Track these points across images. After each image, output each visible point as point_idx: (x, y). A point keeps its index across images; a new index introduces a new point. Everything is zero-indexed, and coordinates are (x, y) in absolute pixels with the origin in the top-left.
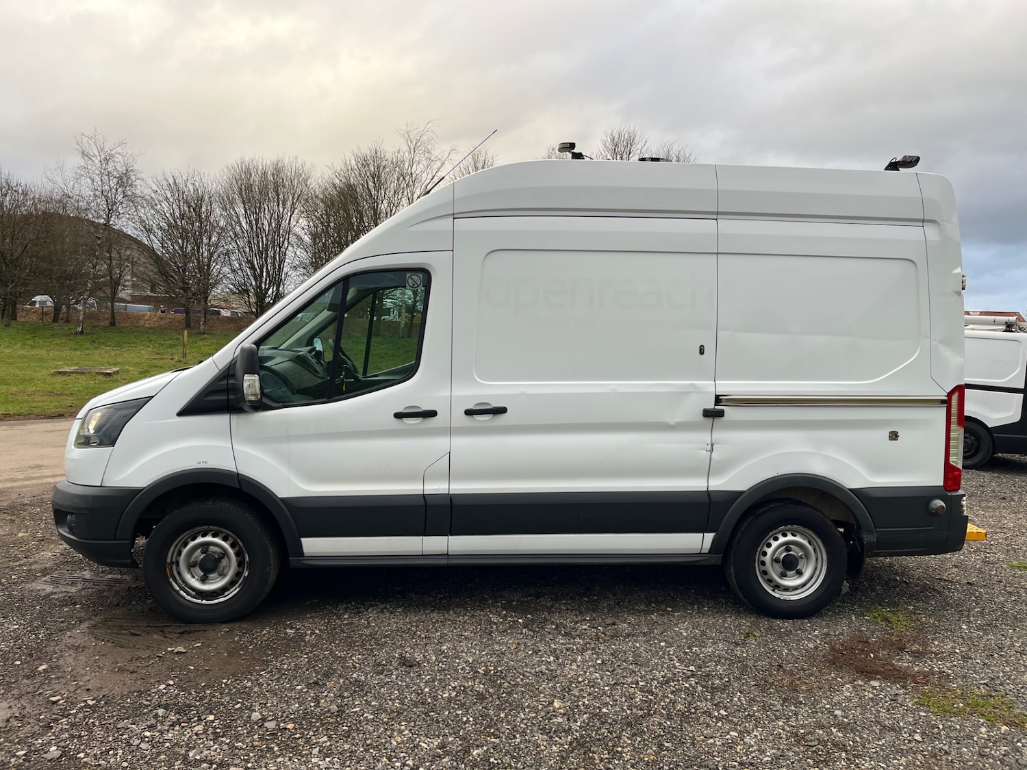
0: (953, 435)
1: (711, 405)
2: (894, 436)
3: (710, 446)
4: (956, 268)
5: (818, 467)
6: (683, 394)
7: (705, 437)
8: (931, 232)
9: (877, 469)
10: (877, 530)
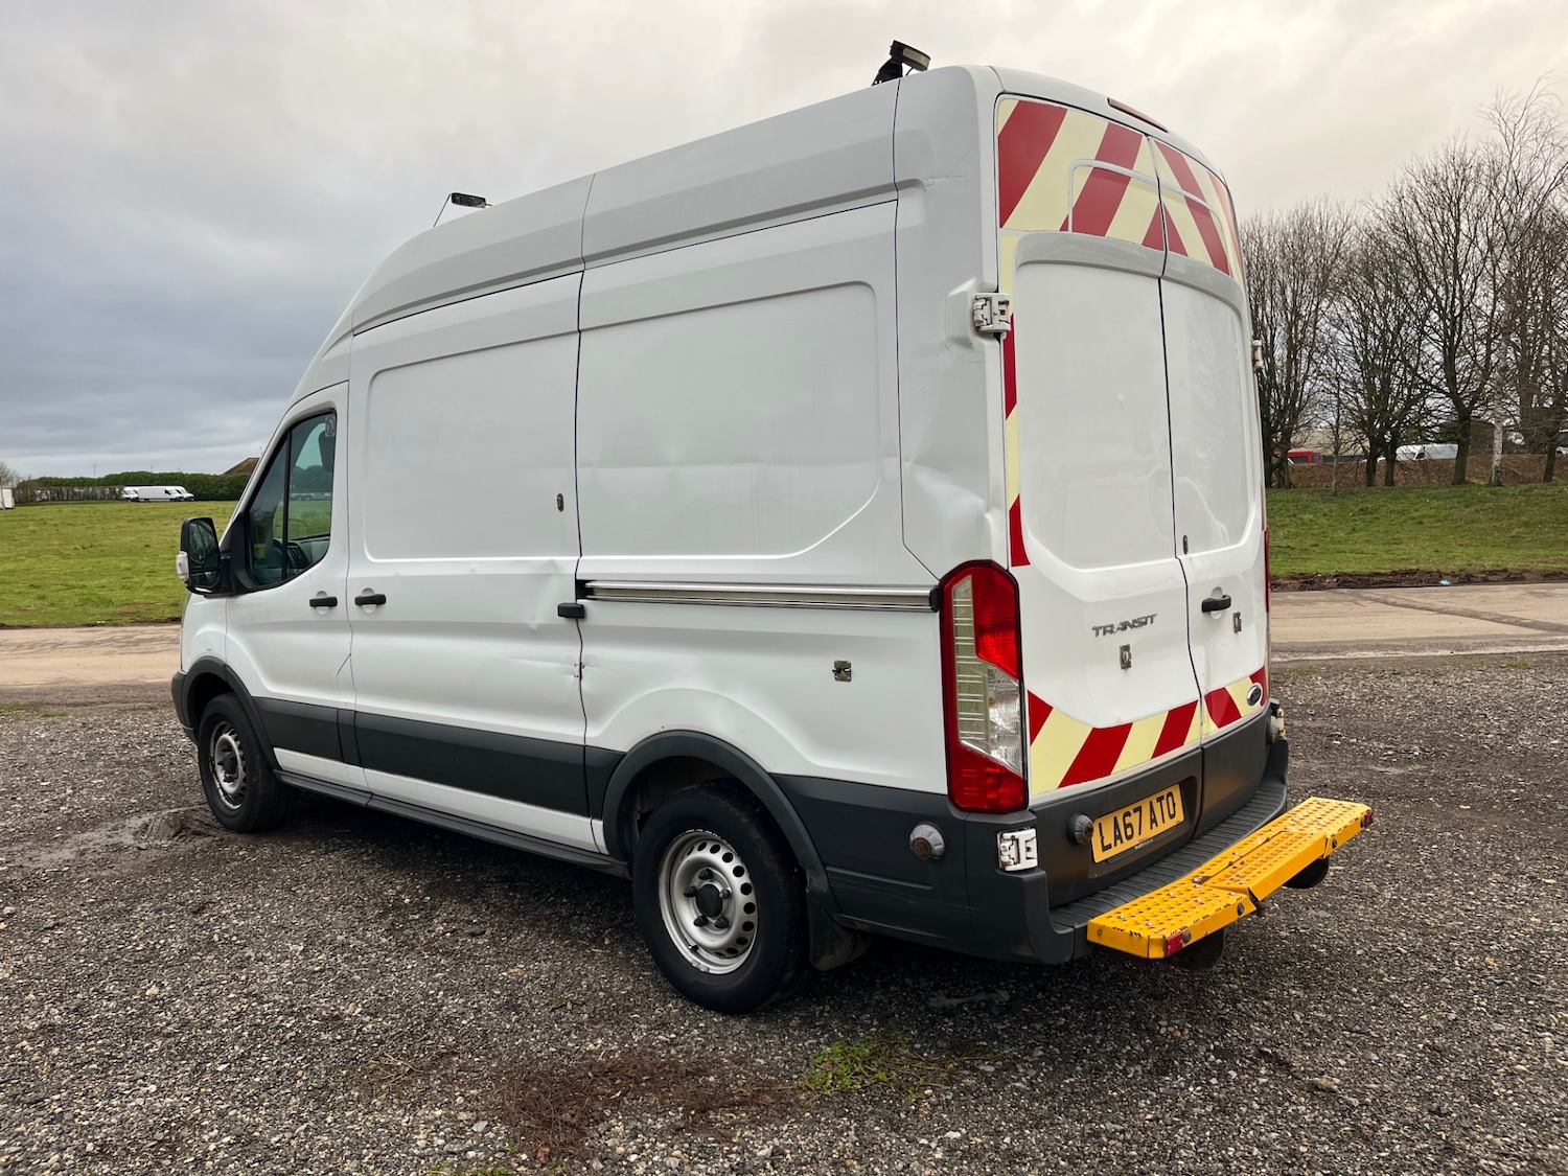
0: (962, 678)
1: (570, 597)
2: (842, 671)
3: (578, 667)
4: (964, 280)
5: (719, 723)
6: (540, 578)
7: (571, 651)
8: (911, 208)
9: (824, 739)
10: (828, 868)
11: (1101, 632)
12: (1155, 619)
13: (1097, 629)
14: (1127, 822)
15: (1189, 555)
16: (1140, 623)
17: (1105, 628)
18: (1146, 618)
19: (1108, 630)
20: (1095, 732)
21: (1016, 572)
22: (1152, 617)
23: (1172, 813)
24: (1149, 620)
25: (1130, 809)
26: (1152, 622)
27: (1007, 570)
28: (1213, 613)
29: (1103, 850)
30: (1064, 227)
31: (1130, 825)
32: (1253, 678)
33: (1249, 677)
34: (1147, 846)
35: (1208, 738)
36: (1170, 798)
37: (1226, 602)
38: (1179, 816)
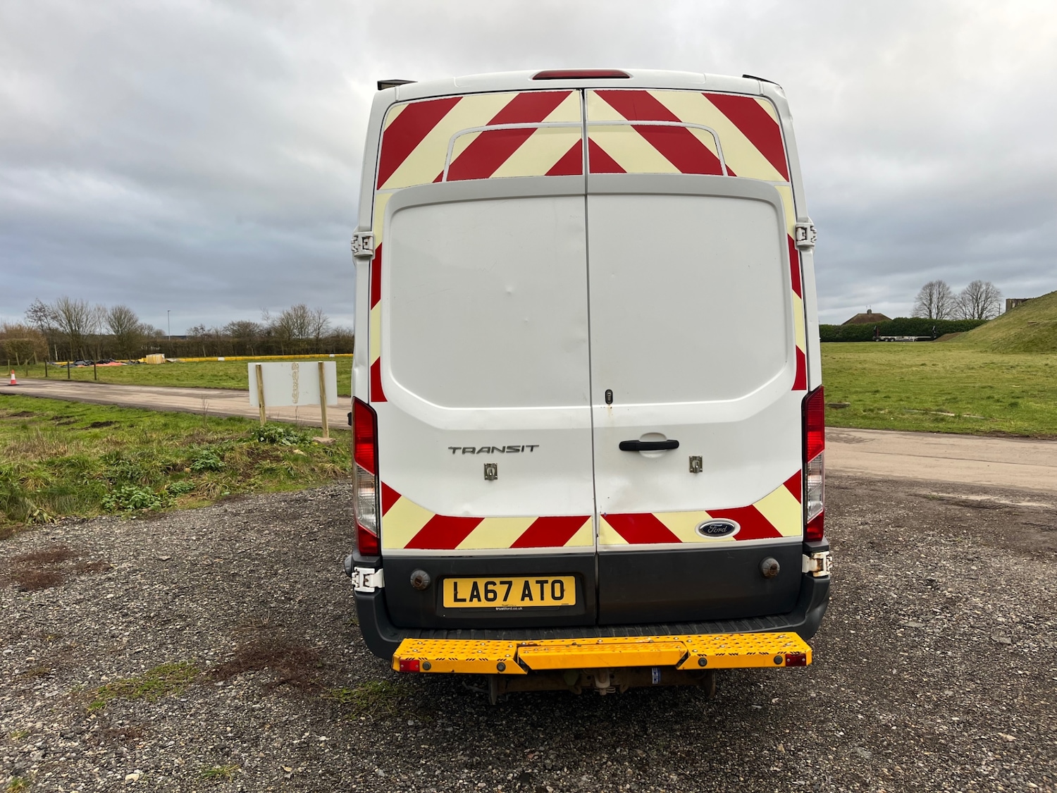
11: (460, 451)
12: (534, 449)
13: (454, 450)
14: (489, 589)
15: (612, 405)
16: (514, 449)
17: (464, 449)
18: (523, 447)
19: (468, 450)
20: (437, 518)
21: (374, 405)
22: (532, 447)
23: (557, 596)
24: (527, 449)
25: (497, 580)
26: (531, 450)
27: (368, 404)
29: (455, 601)
30: (439, 179)
31: (492, 591)
32: (713, 513)
33: (706, 511)
34: (513, 611)
35: (608, 548)
36: (557, 586)
37: (673, 445)
38: (570, 599)
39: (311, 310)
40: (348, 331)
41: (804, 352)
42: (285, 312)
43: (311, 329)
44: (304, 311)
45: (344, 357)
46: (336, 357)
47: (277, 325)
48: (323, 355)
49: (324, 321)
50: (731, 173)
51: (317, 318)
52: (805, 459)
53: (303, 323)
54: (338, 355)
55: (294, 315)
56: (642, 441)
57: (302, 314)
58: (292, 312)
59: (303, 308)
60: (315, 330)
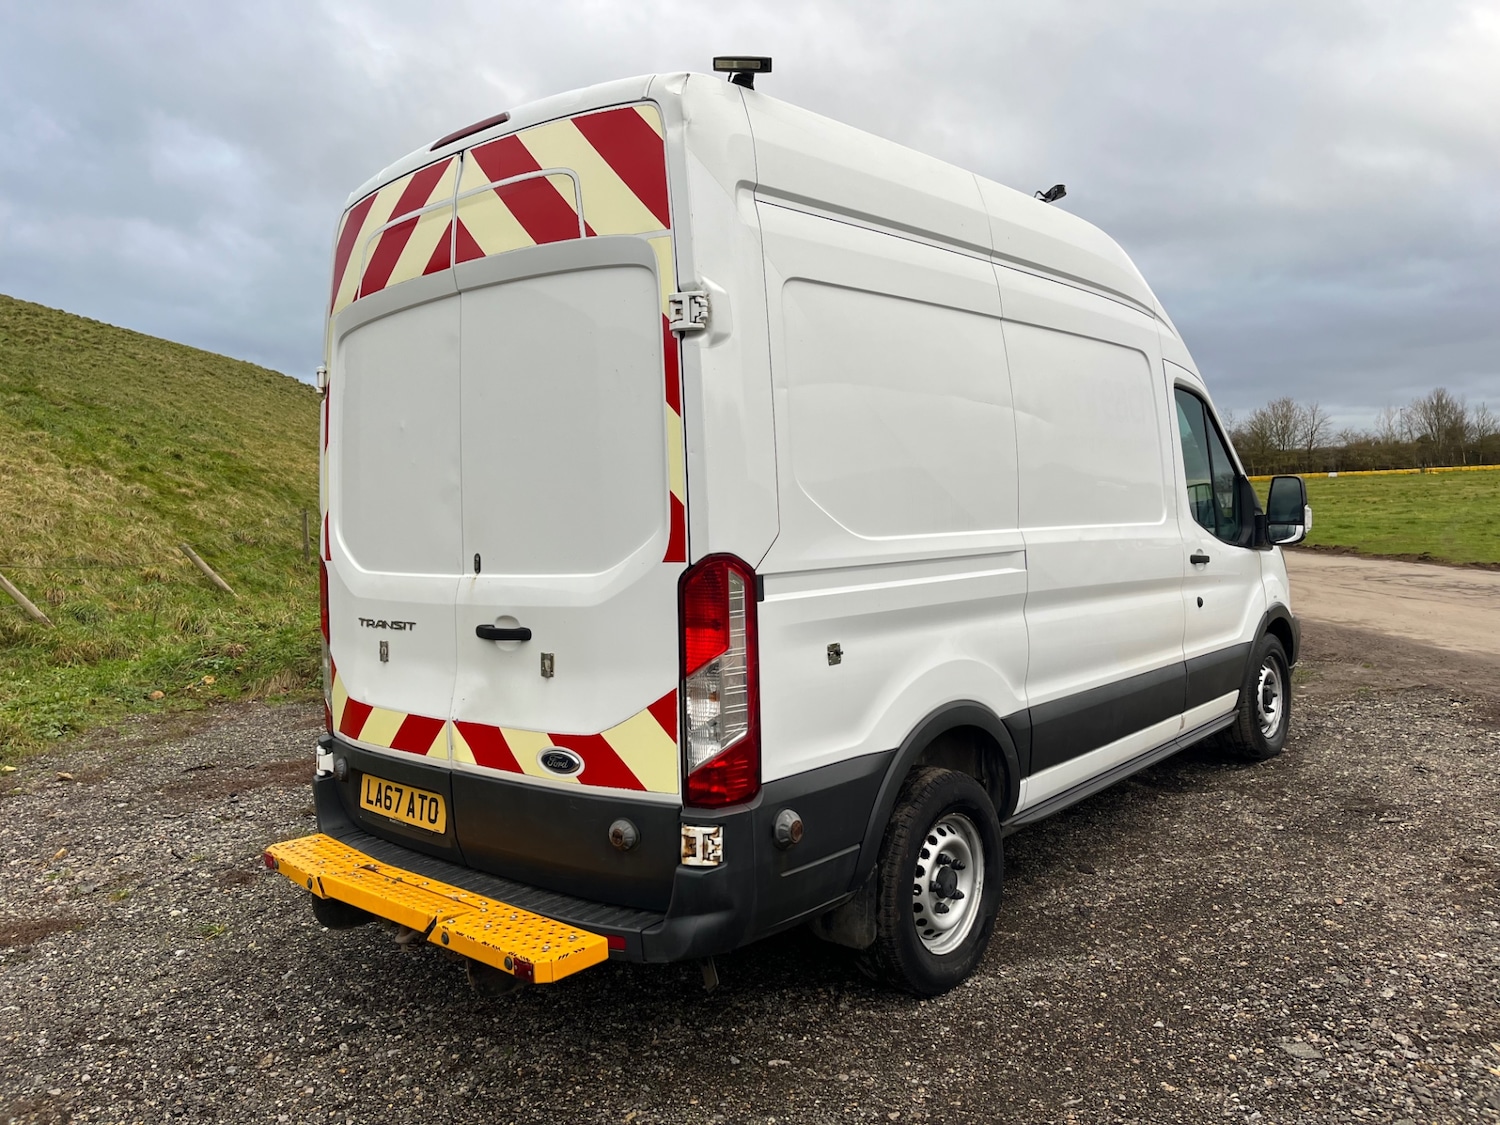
11: (365, 623)
13: (362, 620)
14: (388, 794)
15: (480, 576)
16: (398, 626)
17: (368, 621)
18: (405, 624)
19: (370, 623)
22: (410, 624)
23: (433, 817)
24: (408, 626)
25: (394, 785)
26: (411, 629)
28: (497, 642)
29: (366, 801)
30: (355, 298)
31: (389, 798)
32: (557, 739)
33: (549, 734)
34: (401, 826)
35: (459, 766)
36: (434, 804)
37: (523, 635)
38: (440, 827)
39: (1301, 407)
40: (1363, 435)
41: (683, 501)
42: (1258, 411)
43: (1299, 435)
44: (1289, 408)
45: (1355, 477)
46: (1338, 476)
47: (1245, 432)
48: (1317, 474)
49: (1322, 421)
50: (590, 232)
51: (1309, 418)
52: (684, 674)
53: (1287, 427)
54: (1343, 473)
55: (1270, 413)
56: (497, 627)
57: (1285, 413)
58: (1270, 412)
59: (1286, 403)
60: (1306, 436)
